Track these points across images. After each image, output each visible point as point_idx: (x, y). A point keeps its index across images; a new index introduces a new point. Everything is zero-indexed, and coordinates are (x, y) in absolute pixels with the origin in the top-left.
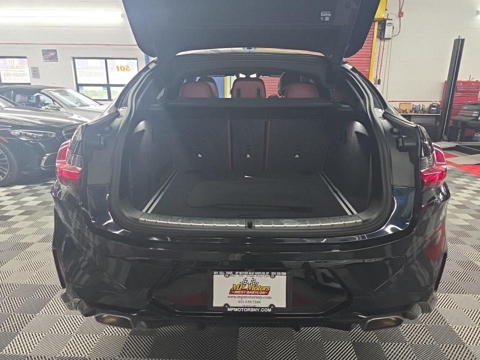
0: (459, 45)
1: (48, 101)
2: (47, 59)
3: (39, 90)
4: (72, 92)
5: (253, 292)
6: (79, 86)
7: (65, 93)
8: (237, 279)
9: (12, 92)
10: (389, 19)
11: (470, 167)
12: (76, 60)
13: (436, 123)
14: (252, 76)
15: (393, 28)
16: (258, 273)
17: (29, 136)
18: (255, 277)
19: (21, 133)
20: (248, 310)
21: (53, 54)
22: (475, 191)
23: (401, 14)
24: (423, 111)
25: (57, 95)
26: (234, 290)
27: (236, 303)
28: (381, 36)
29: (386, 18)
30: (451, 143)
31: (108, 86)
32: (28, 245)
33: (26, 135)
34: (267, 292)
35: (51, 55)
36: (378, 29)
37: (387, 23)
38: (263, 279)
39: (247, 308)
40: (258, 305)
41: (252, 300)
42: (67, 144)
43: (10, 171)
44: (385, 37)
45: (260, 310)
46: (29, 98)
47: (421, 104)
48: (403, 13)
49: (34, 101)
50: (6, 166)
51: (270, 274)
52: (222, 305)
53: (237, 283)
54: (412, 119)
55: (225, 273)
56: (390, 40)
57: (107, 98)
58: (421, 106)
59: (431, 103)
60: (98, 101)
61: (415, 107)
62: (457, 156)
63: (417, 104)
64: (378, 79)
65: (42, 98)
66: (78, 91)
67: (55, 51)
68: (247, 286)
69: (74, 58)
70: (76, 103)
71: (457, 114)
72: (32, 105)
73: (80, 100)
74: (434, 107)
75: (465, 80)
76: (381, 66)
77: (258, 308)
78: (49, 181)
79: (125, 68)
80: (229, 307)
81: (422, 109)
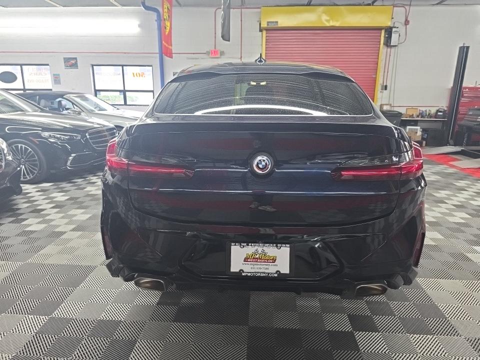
0: (464, 52)
1: (69, 105)
2: (67, 66)
3: (62, 95)
4: (91, 97)
5: (263, 261)
6: (96, 92)
7: (86, 99)
8: (250, 249)
9: (38, 97)
10: (395, 27)
11: (473, 170)
12: (94, 67)
13: (443, 127)
14: (262, 84)
15: (399, 36)
16: (267, 245)
17: (57, 138)
18: (265, 248)
19: (50, 135)
20: (259, 274)
21: (74, 62)
22: (474, 192)
23: (407, 22)
24: (430, 116)
25: (78, 100)
26: (247, 259)
27: (249, 269)
28: (388, 43)
29: (392, 26)
30: (457, 147)
31: (124, 92)
32: (63, 233)
33: (55, 137)
34: (274, 260)
35: (71, 63)
36: (385, 37)
37: (393, 31)
38: (271, 250)
39: (258, 273)
40: (267, 271)
41: (262, 267)
42: (115, 141)
43: (40, 170)
44: (392, 44)
45: (268, 275)
46: (52, 103)
47: (428, 109)
48: (409, 21)
49: (56, 106)
50: (35, 165)
51: (277, 246)
52: (238, 271)
53: (250, 253)
54: (419, 123)
55: (241, 245)
56: (397, 47)
57: (123, 103)
58: (428, 111)
59: (437, 108)
60: (115, 106)
61: (421, 112)
62: (461, 160)
63: (424, 109)
64: (385, 84)
65: (64, 102)
66: (96, 96)
67: (76, 59)
68: (258, 255)
69: (93, 66)
70: (95, 108)
71: (462, 119)
72: (55, 109)
73: (98, 104)
74: (441, 112)
75: (471, 86)
76: (388, 72)
77: (267, 273)
78: (73, 179)
79: (141, 74)
80: (243, 272)
81: (429, 114)
